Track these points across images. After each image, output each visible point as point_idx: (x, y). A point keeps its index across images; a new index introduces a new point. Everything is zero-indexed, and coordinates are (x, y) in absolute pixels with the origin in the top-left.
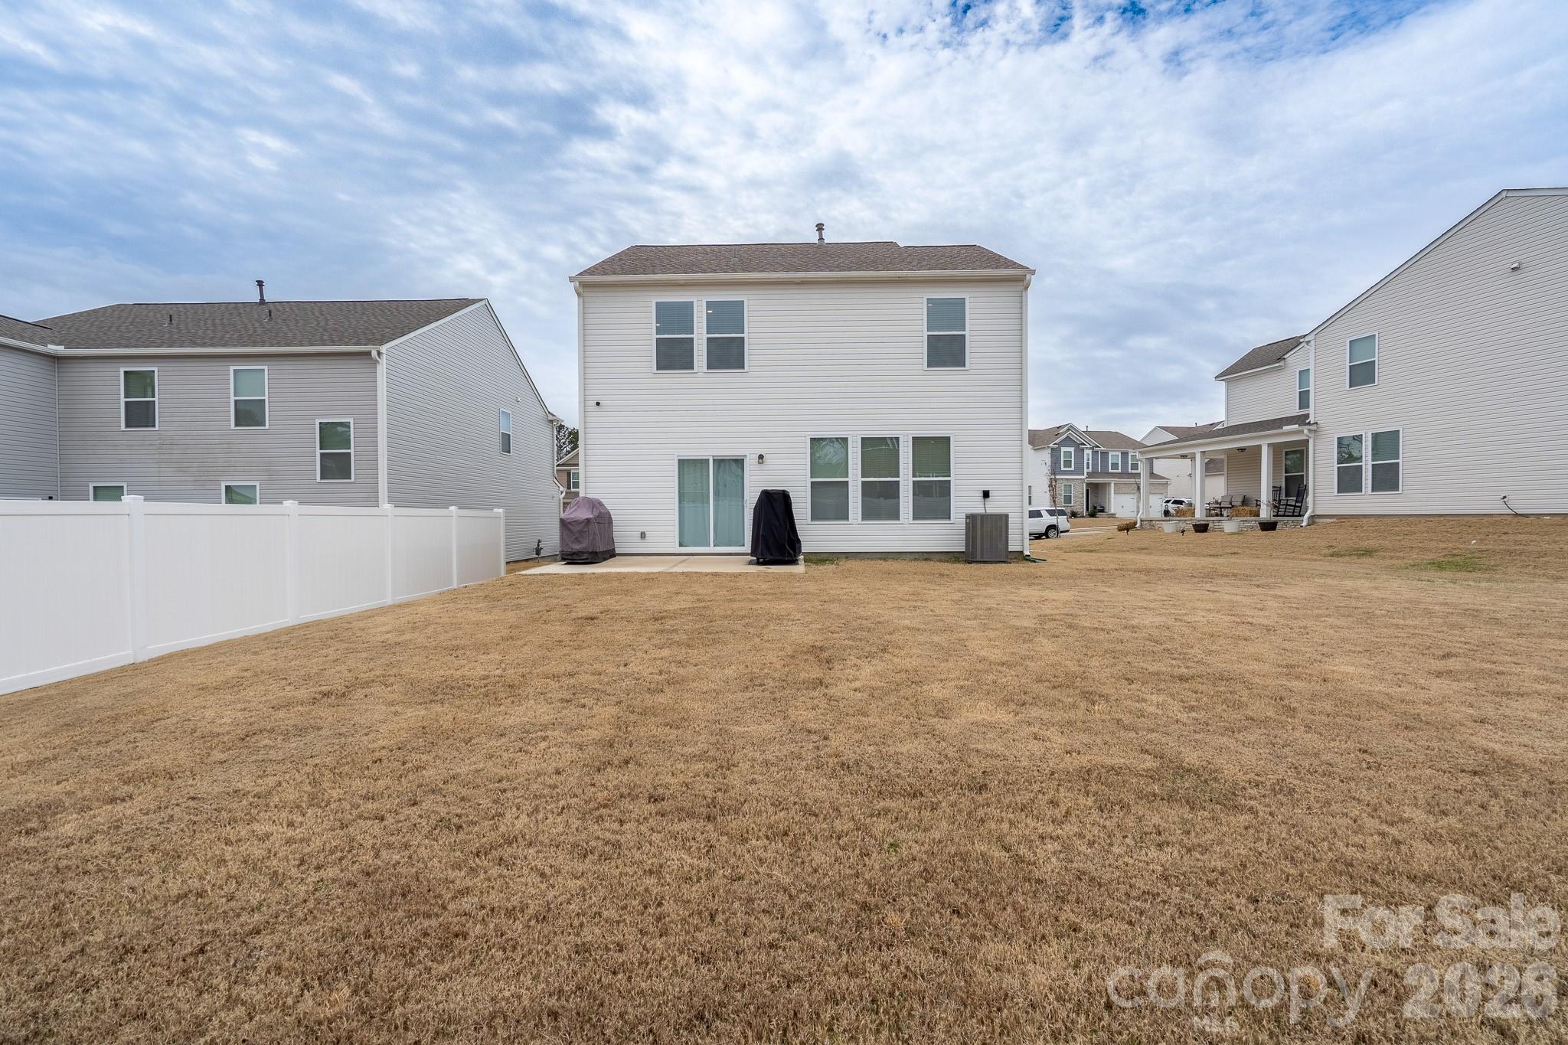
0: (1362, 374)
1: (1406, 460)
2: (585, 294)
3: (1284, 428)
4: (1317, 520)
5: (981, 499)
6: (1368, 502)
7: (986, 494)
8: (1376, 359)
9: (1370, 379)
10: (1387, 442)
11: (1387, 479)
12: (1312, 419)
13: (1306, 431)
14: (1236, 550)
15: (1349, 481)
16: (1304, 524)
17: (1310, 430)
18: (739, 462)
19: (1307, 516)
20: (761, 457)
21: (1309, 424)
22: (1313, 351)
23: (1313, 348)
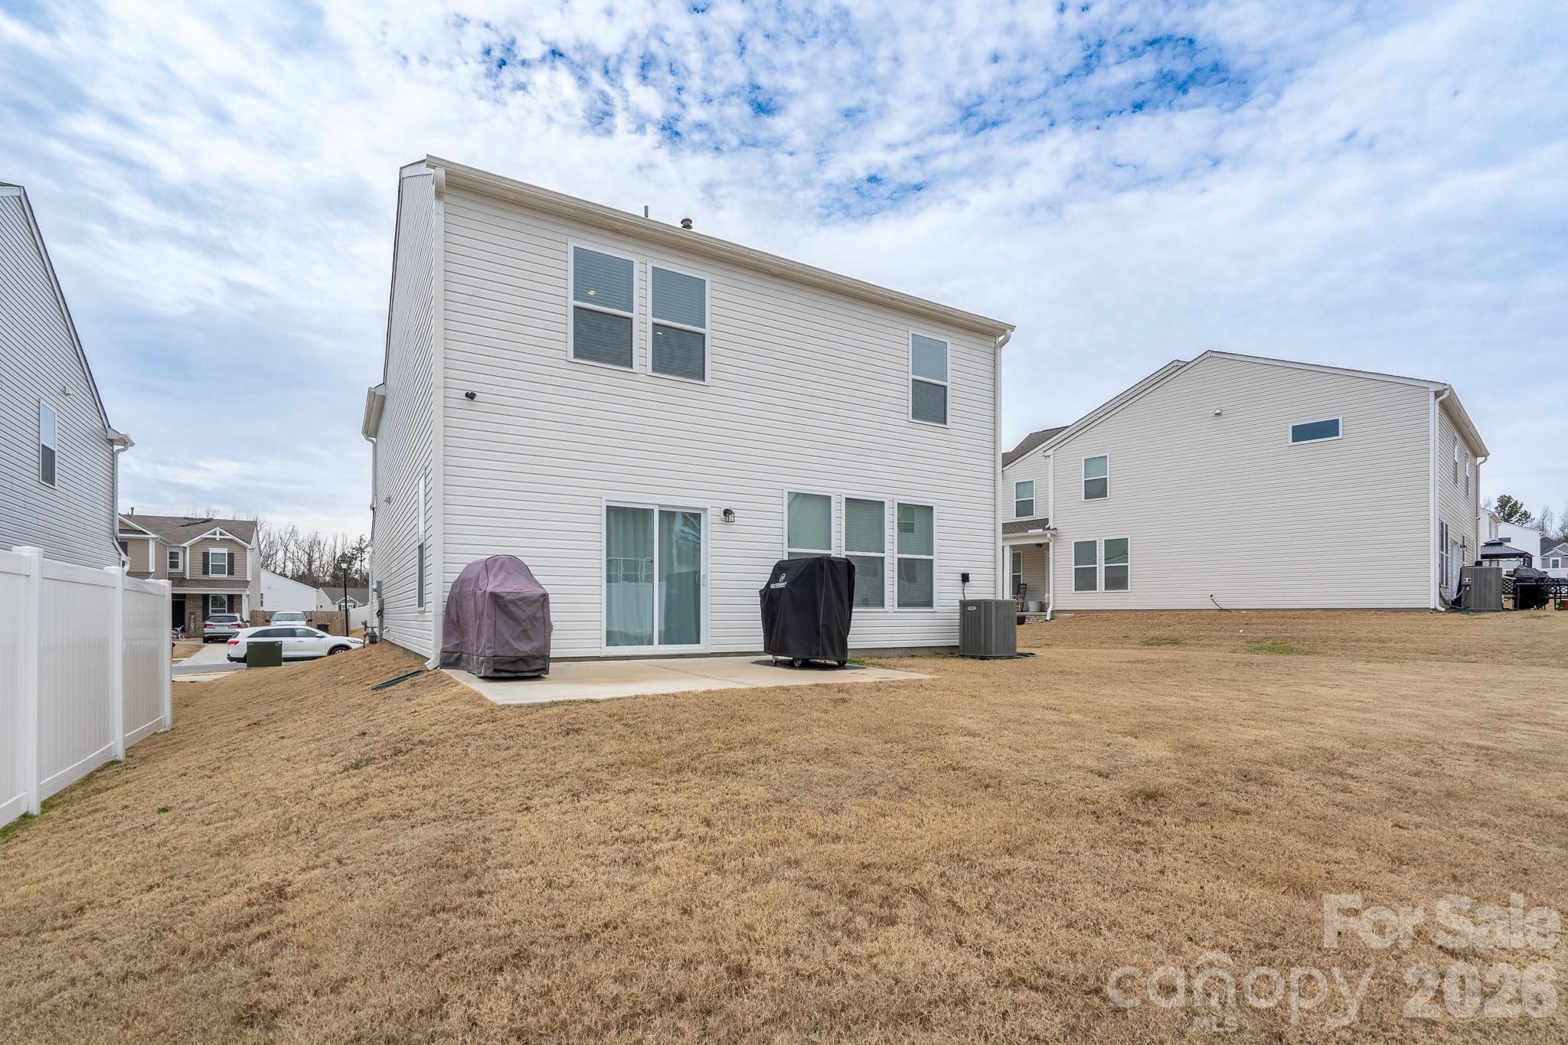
0: (1096, 489)
1: (1134, 564)
2: (447, 198)
3: (1030, 531)
4: (1057, 615)
5: (960, 583)
6: (1101, 599)
7: (965, 578)
8: (1108, 476)
9: (1102, 493)
10: (1118, 549)
11: (1117, 580)
12: (1051, 524)
13: (1049, 535)
14: (1049, 642)
15: (1085, 580)
16: (1048, 618)
17: (1052, 535)
18: (693, 519)
19: (1049, 611)
20: (727, 513)
21: (1049, 529)
22: (1052, 464)
23: (1052, 461)
